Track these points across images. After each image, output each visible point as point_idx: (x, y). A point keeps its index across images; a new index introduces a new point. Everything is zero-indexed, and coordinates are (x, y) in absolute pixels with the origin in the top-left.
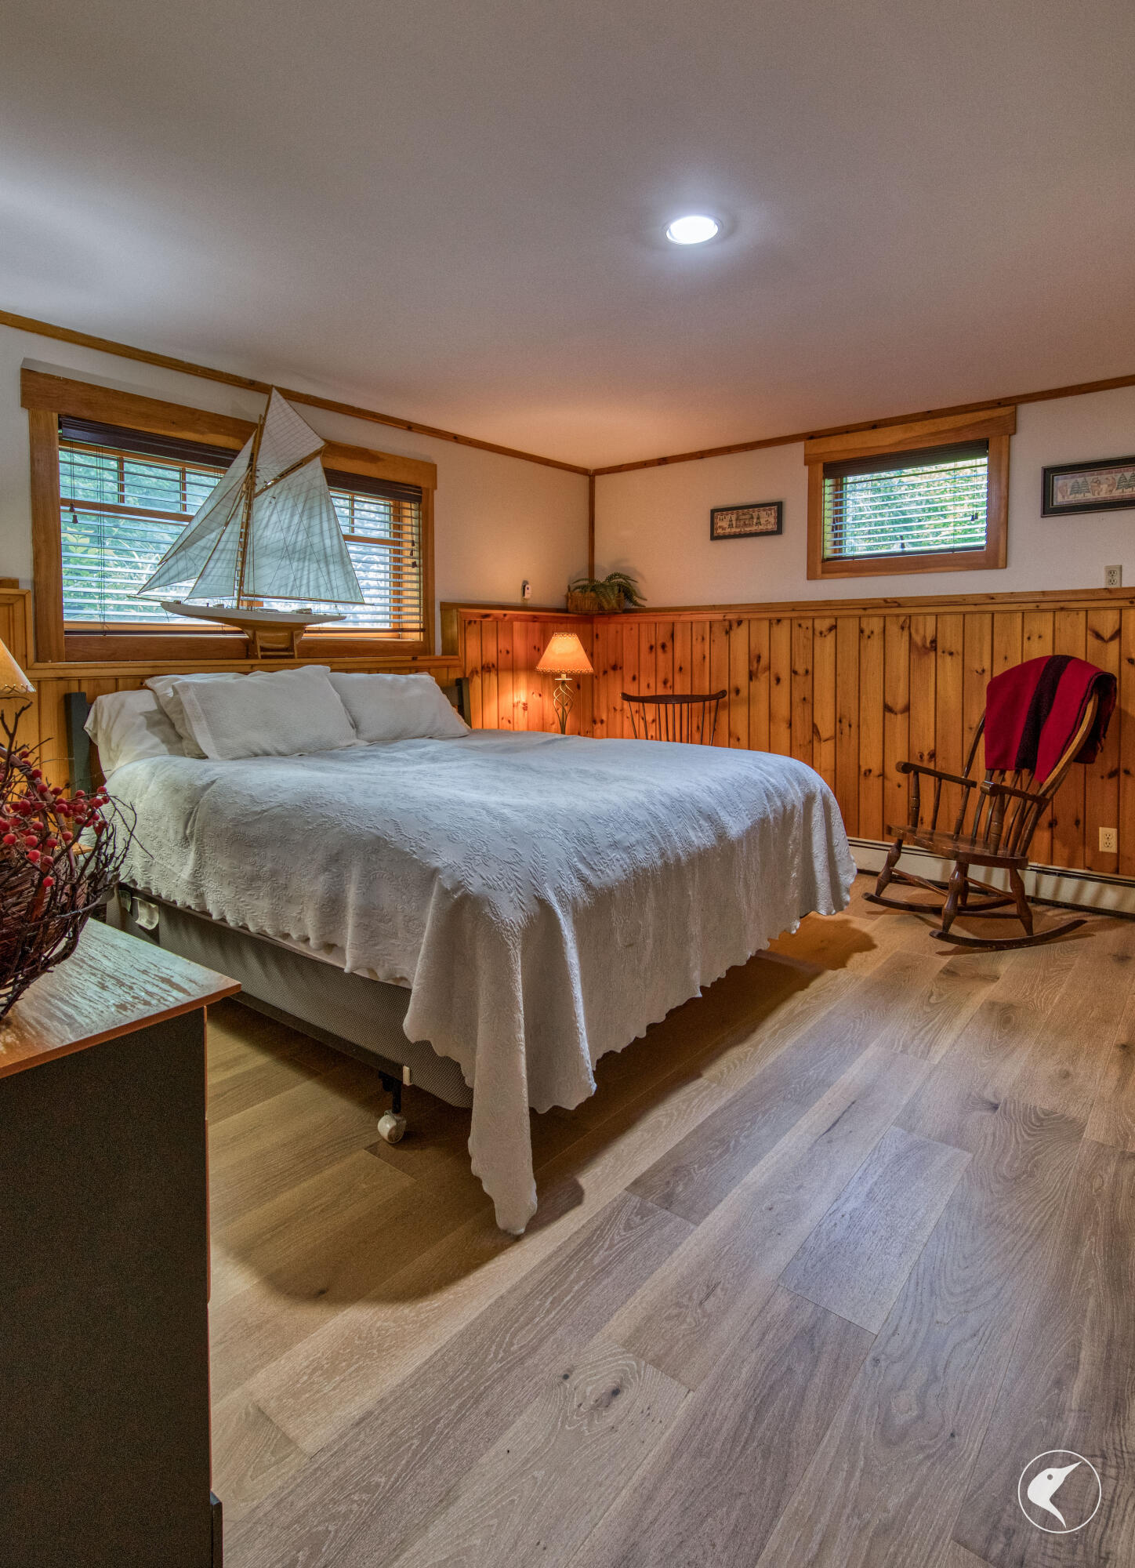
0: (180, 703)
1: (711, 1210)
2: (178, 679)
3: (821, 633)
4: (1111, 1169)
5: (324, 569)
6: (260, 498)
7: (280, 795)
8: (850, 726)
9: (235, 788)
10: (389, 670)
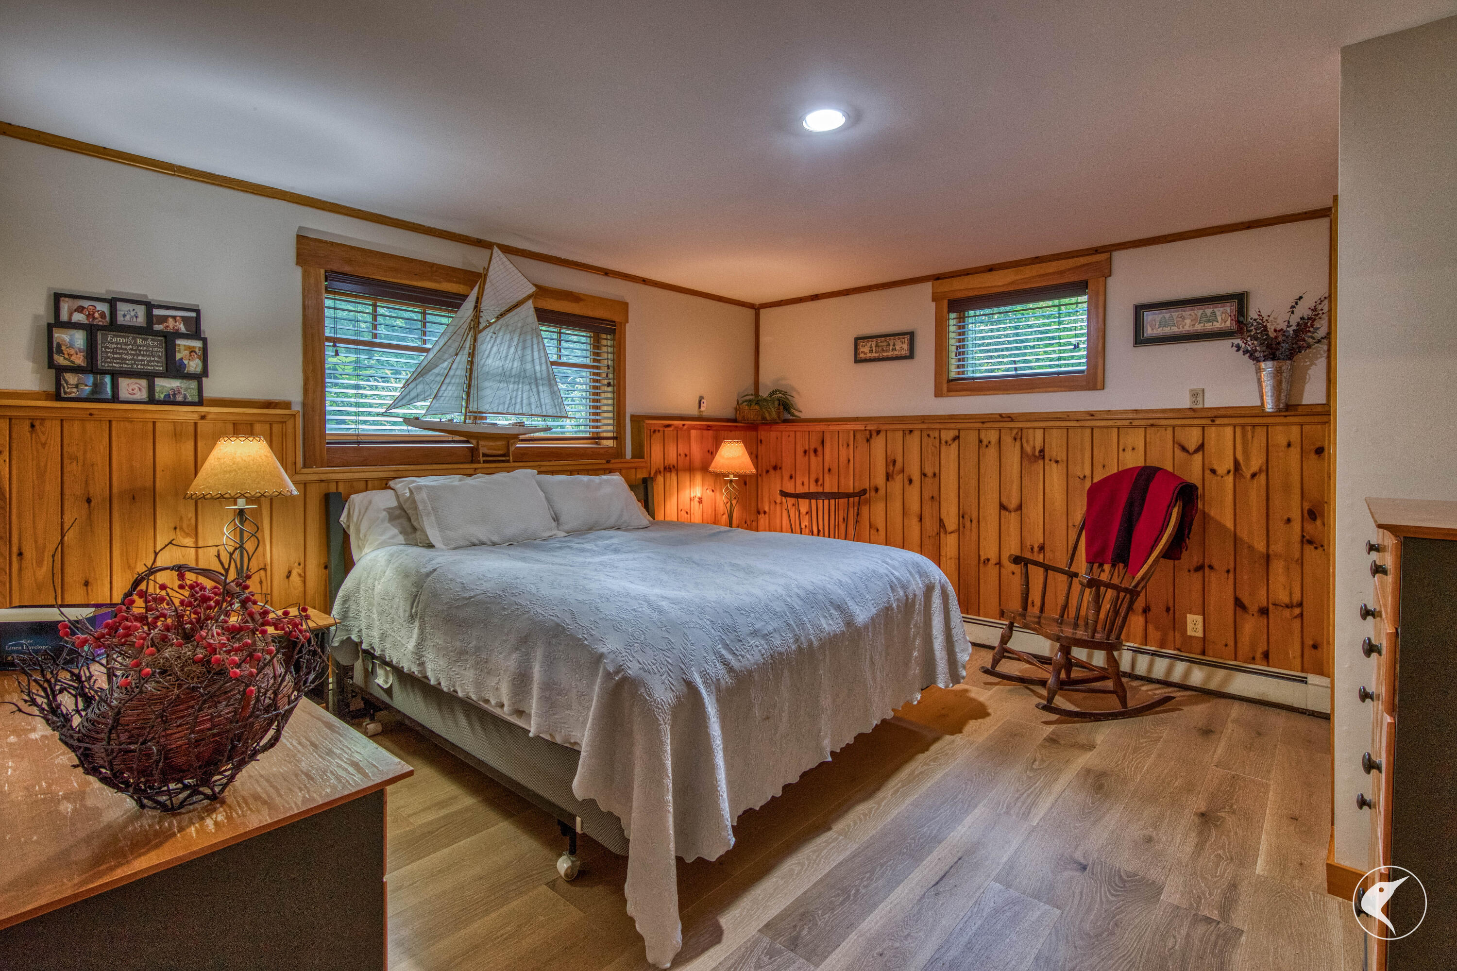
0: (414, 502)
1: (830, 953)
2: (414, 482)
3: (946, 442)
4: (1184, 931)
5: (535, 390)
6: (484, 333)
7: (485, 584)
8: (971, 521)
9: (451, 576)
10: (587, 472)
